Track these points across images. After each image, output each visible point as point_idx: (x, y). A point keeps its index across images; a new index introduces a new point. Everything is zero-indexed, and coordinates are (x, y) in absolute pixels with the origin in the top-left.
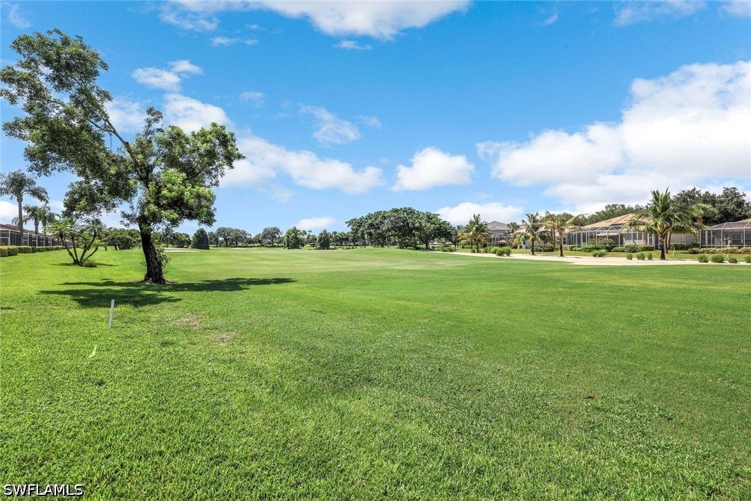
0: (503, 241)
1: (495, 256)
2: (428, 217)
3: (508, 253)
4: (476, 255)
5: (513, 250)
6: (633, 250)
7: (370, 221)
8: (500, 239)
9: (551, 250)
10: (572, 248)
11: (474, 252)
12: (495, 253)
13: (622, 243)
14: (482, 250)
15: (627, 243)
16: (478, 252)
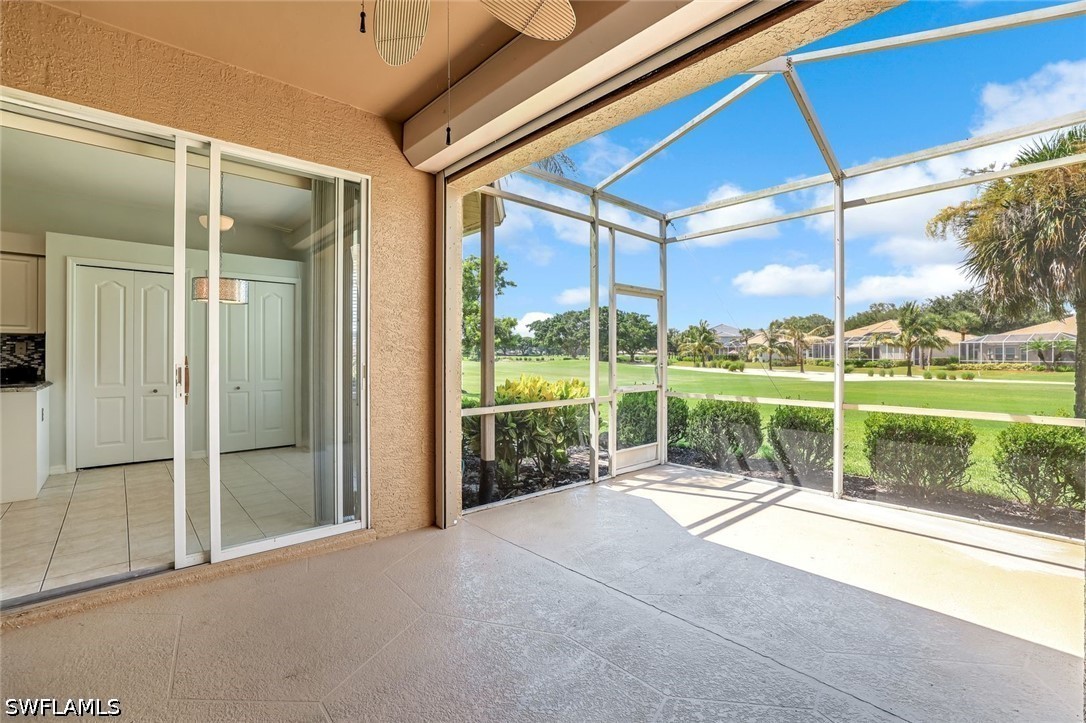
0: (734, 352)
1: (726, 371)
2: (636, 319)
3: (742, 369)
4: (701, 369)
5: (747, 364)
6: (888, 365)
7: (559, 325)
8: (731, 349)
9: (793, 364)
10: (818, 362)
11: (698, 366)
12: (726, 367)
13: (877, 356)
14: (707, 363)
15: (884, 356)
16: (704, 366)
